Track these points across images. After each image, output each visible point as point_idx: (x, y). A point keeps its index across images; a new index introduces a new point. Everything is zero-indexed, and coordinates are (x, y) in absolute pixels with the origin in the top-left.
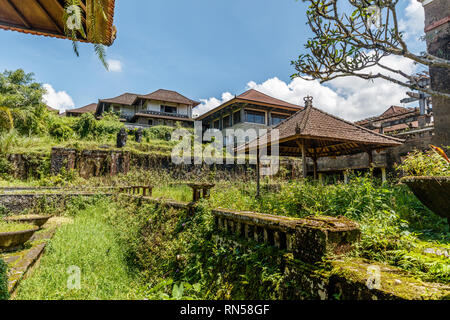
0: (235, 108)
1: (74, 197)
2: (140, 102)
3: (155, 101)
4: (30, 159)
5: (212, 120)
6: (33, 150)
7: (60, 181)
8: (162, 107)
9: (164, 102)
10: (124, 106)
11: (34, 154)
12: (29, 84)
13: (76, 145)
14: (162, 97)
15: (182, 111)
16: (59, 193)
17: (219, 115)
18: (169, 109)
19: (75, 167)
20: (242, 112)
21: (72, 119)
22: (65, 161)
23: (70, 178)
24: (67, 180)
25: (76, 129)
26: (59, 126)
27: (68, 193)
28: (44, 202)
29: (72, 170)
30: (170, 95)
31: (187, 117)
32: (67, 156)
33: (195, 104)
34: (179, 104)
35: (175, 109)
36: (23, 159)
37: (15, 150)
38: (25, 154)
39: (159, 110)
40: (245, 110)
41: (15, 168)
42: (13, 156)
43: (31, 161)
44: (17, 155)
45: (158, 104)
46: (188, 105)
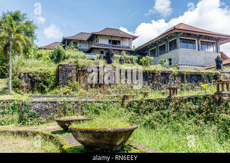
1: (88, 104)
2: (93, 37)
3: (105, 36)
4: (34, 76)
5: (148, 49)
6: (36, 69)
7: (68, 92)
8: (110, 41)
9: (112, 37)
10: (80, 41)
11: (37, 73)
12: (24, 22)
14: (110, 33)
15: (125, 43)
16: (75, 100)
17: (156, 45)
18: (115, 42)
19: (77, 80)
20: (178, 41)
21: (48, 51)
22: (70, 75)
23: (74, 89)
24: (73, 90)
27: (83, 100)
28: (65, 108)
29: (75, 82)
30: (114, 32)
31: (129, 48)
32: (71, 71)
33: (134, 38)
34: (122, 38)
35: (119, 42)
36: (29, 77)
37: (23, 70)
38: (30, 73)
39: (108, 43)
40: (180, 39)
41: (24, 84)
42: (22, 75)
43: (35, 78)
44: (24, 74)
45: (106, 38)
46: (129, 38)
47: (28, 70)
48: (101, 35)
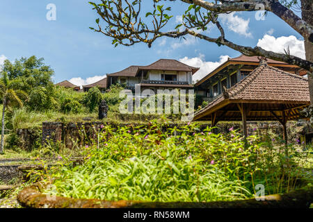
0: (232, 70)
2: (142, 73)
3: (156, 71)
4: (33, 132)
5: (210, 84)
7: (49, 153)
8: (162, 75)
9: (164, 71)
10: (129, 78)
11: (36, 128)
13: (62, 119)
14: (163, 66)
15: (181, 78)
17: (217, 79)
19: (62, 139)
20: (239, 74)
22: (54, 134)
23: (57, 149)
24: (55, 151)
25: (85, 103)
26: (69, 101)
29: (59, 141)
30: (169, 64)
31: (187, 83)
32: (55, 129)
33: (194, 70)
34: (178, 72)
35: (175, 76)
36: (28, 133)
37: (22, 125)
38: (29, 128)
39: (160, 80)
40: (242, 72)
41: (23, 141)
42: (21, 131)
43: (34, 134)
44: (23, 130)
45: (158, 73)
46: (187, 72)
47: (28, 125)
48: (150, 70)
